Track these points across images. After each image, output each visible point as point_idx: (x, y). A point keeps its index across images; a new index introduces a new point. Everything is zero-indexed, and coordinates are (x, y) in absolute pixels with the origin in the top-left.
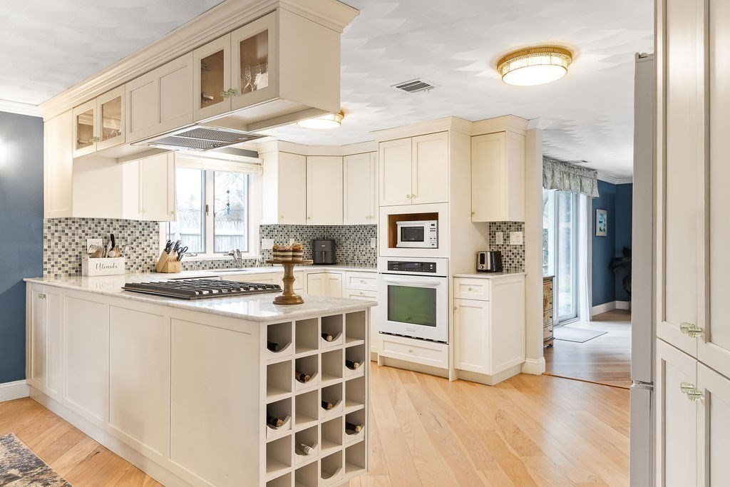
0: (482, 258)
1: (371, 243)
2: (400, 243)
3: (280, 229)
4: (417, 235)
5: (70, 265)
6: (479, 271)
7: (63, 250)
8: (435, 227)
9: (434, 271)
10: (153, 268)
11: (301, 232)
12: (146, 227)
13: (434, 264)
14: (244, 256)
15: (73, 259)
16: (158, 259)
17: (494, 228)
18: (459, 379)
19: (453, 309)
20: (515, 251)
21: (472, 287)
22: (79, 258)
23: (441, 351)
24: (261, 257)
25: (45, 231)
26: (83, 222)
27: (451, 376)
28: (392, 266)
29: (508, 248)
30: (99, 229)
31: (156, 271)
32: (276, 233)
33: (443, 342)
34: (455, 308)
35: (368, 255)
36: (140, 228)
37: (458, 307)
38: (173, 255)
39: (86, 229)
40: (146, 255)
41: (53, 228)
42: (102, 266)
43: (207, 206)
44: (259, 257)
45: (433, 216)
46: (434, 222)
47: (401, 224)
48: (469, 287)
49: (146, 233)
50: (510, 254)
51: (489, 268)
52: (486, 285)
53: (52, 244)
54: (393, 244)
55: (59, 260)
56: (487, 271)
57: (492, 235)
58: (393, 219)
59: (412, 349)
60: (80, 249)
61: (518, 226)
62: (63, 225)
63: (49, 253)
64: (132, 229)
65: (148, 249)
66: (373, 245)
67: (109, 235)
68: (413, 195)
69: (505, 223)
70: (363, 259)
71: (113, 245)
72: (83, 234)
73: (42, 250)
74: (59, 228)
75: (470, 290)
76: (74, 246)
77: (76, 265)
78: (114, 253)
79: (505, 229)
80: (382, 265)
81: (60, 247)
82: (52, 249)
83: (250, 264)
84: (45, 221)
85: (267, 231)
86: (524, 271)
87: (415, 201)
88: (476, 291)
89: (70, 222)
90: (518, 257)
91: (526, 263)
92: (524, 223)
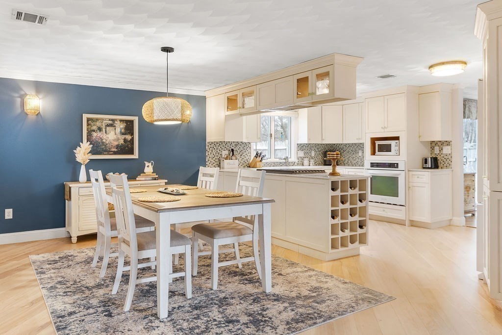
0: (426, 161)
1: (359, 153)
2: (377, 153)
3: (306, 146)
4: (387, 148)
5: (216, 163)
6: (424, 168)
7: (213, 156)
8: (398, 144)
9: (397, 167)
10: (248, 166)
11: (318, 147)
12: (245, 145)
13: (397, 164)
14: (290, 160)
15: (217, 160)
16: (251, 161)
17: (433, 144)
18: (412, 226)
19: (408, 188)
20: (446, 157)
21: (419, 176)
22: (219, 160)
23: (401, 210)
24: (298, 160)
25: (207, 147)
26: (221, 143)
27: (407, 223)
28: (373, 165)
29: (442, 155)
30: (227, 146)
31: (249, 167)
32: (305, 148)
33: (403, 206)
34: (409, 187)
35: (357, 160)
36: (243, 145)
37: (411, 187)
38: (259, 159)
39: (222, 146)
40: (245, 159)
41: (210, 146)
42: (229, 164)
43: (271, 134)
44: (296, 161)
45: (397, 138)
46: (397, 141)
47: (377, 143)
48: (417, 176)
49: (245, 148)
50: (443, 159)
51: (430, 167)
52: (427, 175)
53: (209, 153)
54: (374, 153)
55: (212, 160)
56: (429, 168)
57: (432, 148)
58: (373, 140)
59: (384, 209)
60: (220, 156)
61: (448, 143)
62: (213, 144)
63: (208, 157)
64: (240, 146)
65: (246, 156)
66: (360, 154)
67: (230, 149)
68: (385, 127)
69: (440, 141)
70: (354, 162)
71: (233, 154)
72: (221, 149)
73: (206, 156)
74: (212, 146)
75: (418, 177)
76: (217, 154)
77: (218, 163)
78: (233, 157)
79: (440, 145)
80: (367, 165)
81: (212, 155)
82: (210, 155)
83: (292, 164)
84: (207, 143)
85: (301, 147)
86: (451, 168)
87: (386, 130)
88: (422, 178)
89: (216, 143)
90: (448, 160)
91: (452, 163)
92: (451, 141)
